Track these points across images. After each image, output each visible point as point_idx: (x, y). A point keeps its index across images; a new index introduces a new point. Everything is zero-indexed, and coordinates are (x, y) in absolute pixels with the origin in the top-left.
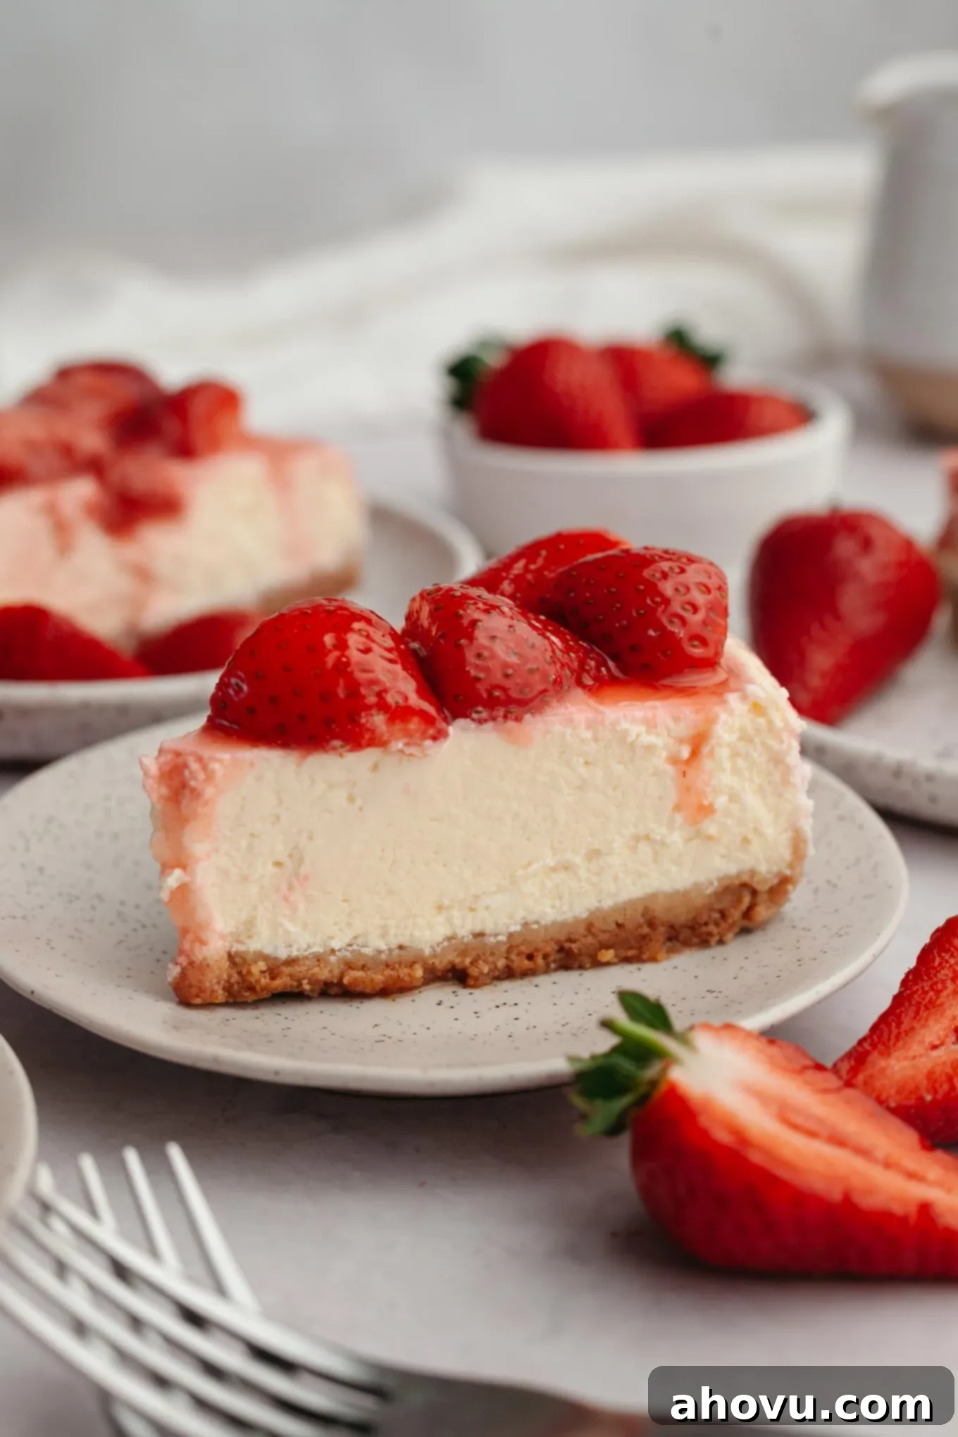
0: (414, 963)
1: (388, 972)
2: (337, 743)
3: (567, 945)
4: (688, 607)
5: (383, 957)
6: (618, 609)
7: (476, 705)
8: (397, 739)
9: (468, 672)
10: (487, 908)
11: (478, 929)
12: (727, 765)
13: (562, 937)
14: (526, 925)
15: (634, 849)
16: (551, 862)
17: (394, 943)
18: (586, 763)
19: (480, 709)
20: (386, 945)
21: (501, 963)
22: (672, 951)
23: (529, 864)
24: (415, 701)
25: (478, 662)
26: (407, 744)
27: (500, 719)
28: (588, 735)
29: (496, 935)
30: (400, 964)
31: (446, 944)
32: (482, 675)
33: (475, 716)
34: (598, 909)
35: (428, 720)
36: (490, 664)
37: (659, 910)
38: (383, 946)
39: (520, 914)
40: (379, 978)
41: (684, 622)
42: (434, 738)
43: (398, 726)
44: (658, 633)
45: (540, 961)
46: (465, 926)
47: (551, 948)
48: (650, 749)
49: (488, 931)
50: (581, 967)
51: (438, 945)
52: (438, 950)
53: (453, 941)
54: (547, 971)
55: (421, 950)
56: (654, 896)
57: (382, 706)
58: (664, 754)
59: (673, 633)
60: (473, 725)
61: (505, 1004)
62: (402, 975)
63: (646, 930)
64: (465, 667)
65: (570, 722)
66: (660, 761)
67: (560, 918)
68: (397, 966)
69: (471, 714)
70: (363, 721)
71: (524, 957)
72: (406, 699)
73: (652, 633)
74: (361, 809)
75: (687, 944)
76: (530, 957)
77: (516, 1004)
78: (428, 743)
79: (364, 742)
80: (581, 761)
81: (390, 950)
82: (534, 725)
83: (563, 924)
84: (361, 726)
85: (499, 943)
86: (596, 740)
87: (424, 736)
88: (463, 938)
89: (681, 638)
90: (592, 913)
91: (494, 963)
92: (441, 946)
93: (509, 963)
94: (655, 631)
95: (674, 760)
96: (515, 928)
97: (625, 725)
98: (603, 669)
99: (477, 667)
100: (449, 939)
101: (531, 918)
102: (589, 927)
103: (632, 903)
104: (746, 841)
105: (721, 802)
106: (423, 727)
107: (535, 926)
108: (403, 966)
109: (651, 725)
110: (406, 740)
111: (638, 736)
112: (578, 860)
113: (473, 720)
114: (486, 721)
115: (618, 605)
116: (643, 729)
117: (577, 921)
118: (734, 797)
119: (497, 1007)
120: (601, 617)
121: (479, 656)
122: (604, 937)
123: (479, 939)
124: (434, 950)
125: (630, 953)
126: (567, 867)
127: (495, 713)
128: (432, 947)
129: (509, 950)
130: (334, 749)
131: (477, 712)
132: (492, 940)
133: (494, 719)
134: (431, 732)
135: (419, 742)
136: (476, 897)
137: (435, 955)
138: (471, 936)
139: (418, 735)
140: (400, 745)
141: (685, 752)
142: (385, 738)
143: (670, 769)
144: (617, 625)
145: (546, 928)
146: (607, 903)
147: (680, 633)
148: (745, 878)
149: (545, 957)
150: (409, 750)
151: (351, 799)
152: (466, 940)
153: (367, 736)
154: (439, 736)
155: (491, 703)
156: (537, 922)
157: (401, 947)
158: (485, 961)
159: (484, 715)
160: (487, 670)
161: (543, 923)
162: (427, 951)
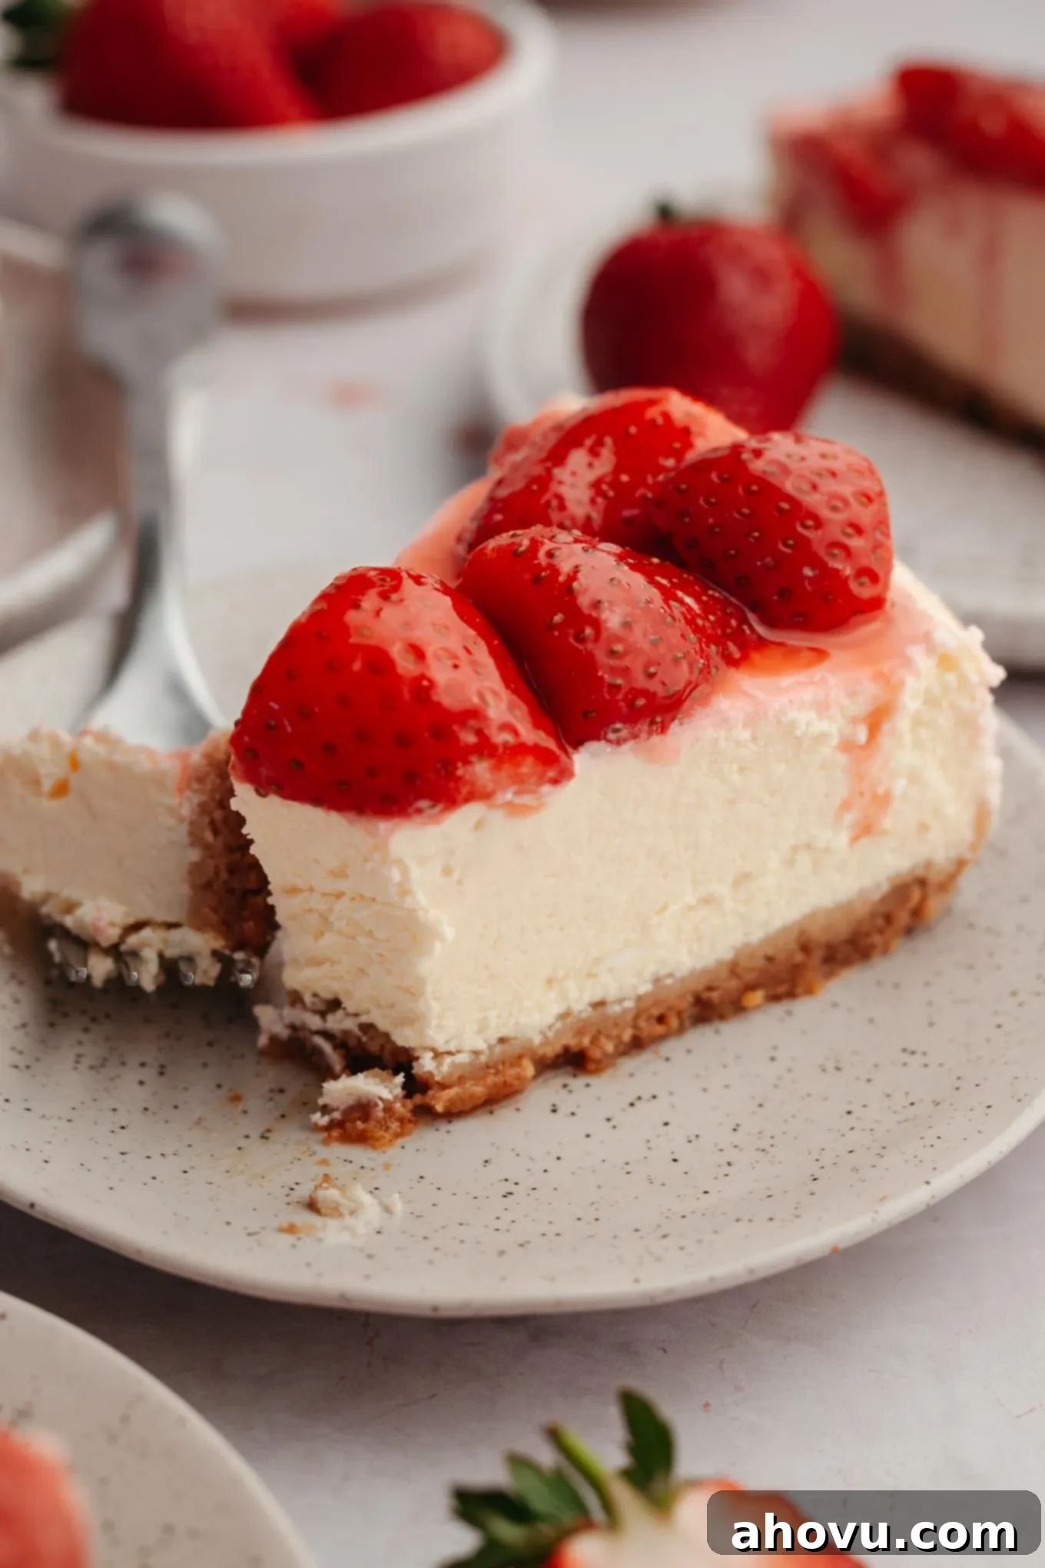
0: (520, 1057)
1: (491, 1080)
2: (423, 804)
3: (706, 995)
4: (850, 530)
5: (483, 1058)
6: (756, 538)
7: (614, 722)
8: (504, 789)
9: (602, 678)
10: (610, 970)
11: (597, 998)
12: (907, 738)
13: (699, 986)
14: (657, 981)
15: (790, 863)
16: (691, 900)
17: (493, 1036)
18: (741, 770)
19: (618, 726)
20: (485, 1041)
21: (627, 1035)
22: (829, 975)
23: (664, 908)
24: (529, 735)
25: (613, 662)
26: (518, 793)
27: (643, 736)
28: (745, 735)
29: (620, 1001)
30: (504, 1063)
31: (559, 1025)
32: (619, 681)
33: (611, 736)
34: (746, 945)
35: (546, 758)
36: (626, 662)
37: (817, 932)
38: (482, 1045)
39: (651, 969)
40: (479, 1090)
41: (847, 551)
42: (555, 782)
43: (507, 770)
44: (817, 572)
45: (674, 1022)
46: (579, 999)
47: (686, 1003)
48: (821, 738)
49: (610, 998)
50: (722, 1017)
51: (550, 1027)
52: (550, 1034)
53: (569, 1020)
54: (681, 1030)
55: (530, 1040)
56: (812, 916)
57: (485, 748)
58: (835, 741)
59: (836, 571)
60: (609, 748)
61: (639, 1098)
62: (509, 1080)
63: (799, 957)
64: (597, 671)
65: (724, 722)
66: (828, 751)
67: (700, 965)
68: (501, 1067)
69: (606, 734)
70: (460, 772)
71: (654, 1021)
72: (516, 733)
73: (808, 572)
74: (460, 882)
75: (847, 962)
76: (661, 1019)
77: (654, 1097)
78: (547, 789)
79: (460, 798)
80: (735, 767)
81: (491, 1048)
82: (681, 734)
83: (704, 972)
84: (458, 780)
85: (625, 1011)
86: (754, 739)
87: (541, 780)
88: (580, 1012)
89: (847, 578)
90: (739, 952)
91: (619, 1037)
92: (553, 1029)
93: (637, 1033)
94: (813, 568)
95: (847, 746)
96: (645, 988)
97: (793, 714)
98: (745, 627)
99: (614, 671)
100: (564, 1016)
101: (664, 971)
102: (733, 968)
103: (785, 930)
104: (923, 827)
105: (900, 786)
106: (540, 768)
107: (669, 981)
108: (507, 1065)
109: (822, 707)
110: (514, 788)
111: (808, 724)
112: (723, 890)
113: (609, 741)
114: (625, 740)
115: (756, 534)
116: (812, 715)
117: (719, 963)
118: (915, 778)
119: (632, 1105)
120: (733, 552)
121: (612, 653)
122: (750, 977)
123: (600, 1010)
124: (545, 1037)
125: (781, 989)
126: (708, 901)
127: (636, 729)
128: (542, 1033)
129: (636, 1017)
130: (419, 811)
131: (616, 731)
132: (617, 1009)
133: (635, 736)
134: (551, 774)
135: (533, 787)
136: (598, 961)
137: (546, 1042)
138: (590, 1009)
139: (534, 780)
140: (509, 796)
141: (862, 735)
142: (490, 787)
143: (842, 759)
144: (759, 563)
145: (683, 980)
146: (757, 936)
147: (844, 569)
148: (920, 872)
149: (679, 1014)
150: (519, 800)
151: (447, 871)
152: (584, 1015)
153: (464, 790)
154: (563, 775)
155: (633, 717)
156: (671, 975)
157: (502, 1040)
158: (608, 1037)
159: (624, 733)
160: (625, 671)
161: (679, 975)
162: (537, 1040)
